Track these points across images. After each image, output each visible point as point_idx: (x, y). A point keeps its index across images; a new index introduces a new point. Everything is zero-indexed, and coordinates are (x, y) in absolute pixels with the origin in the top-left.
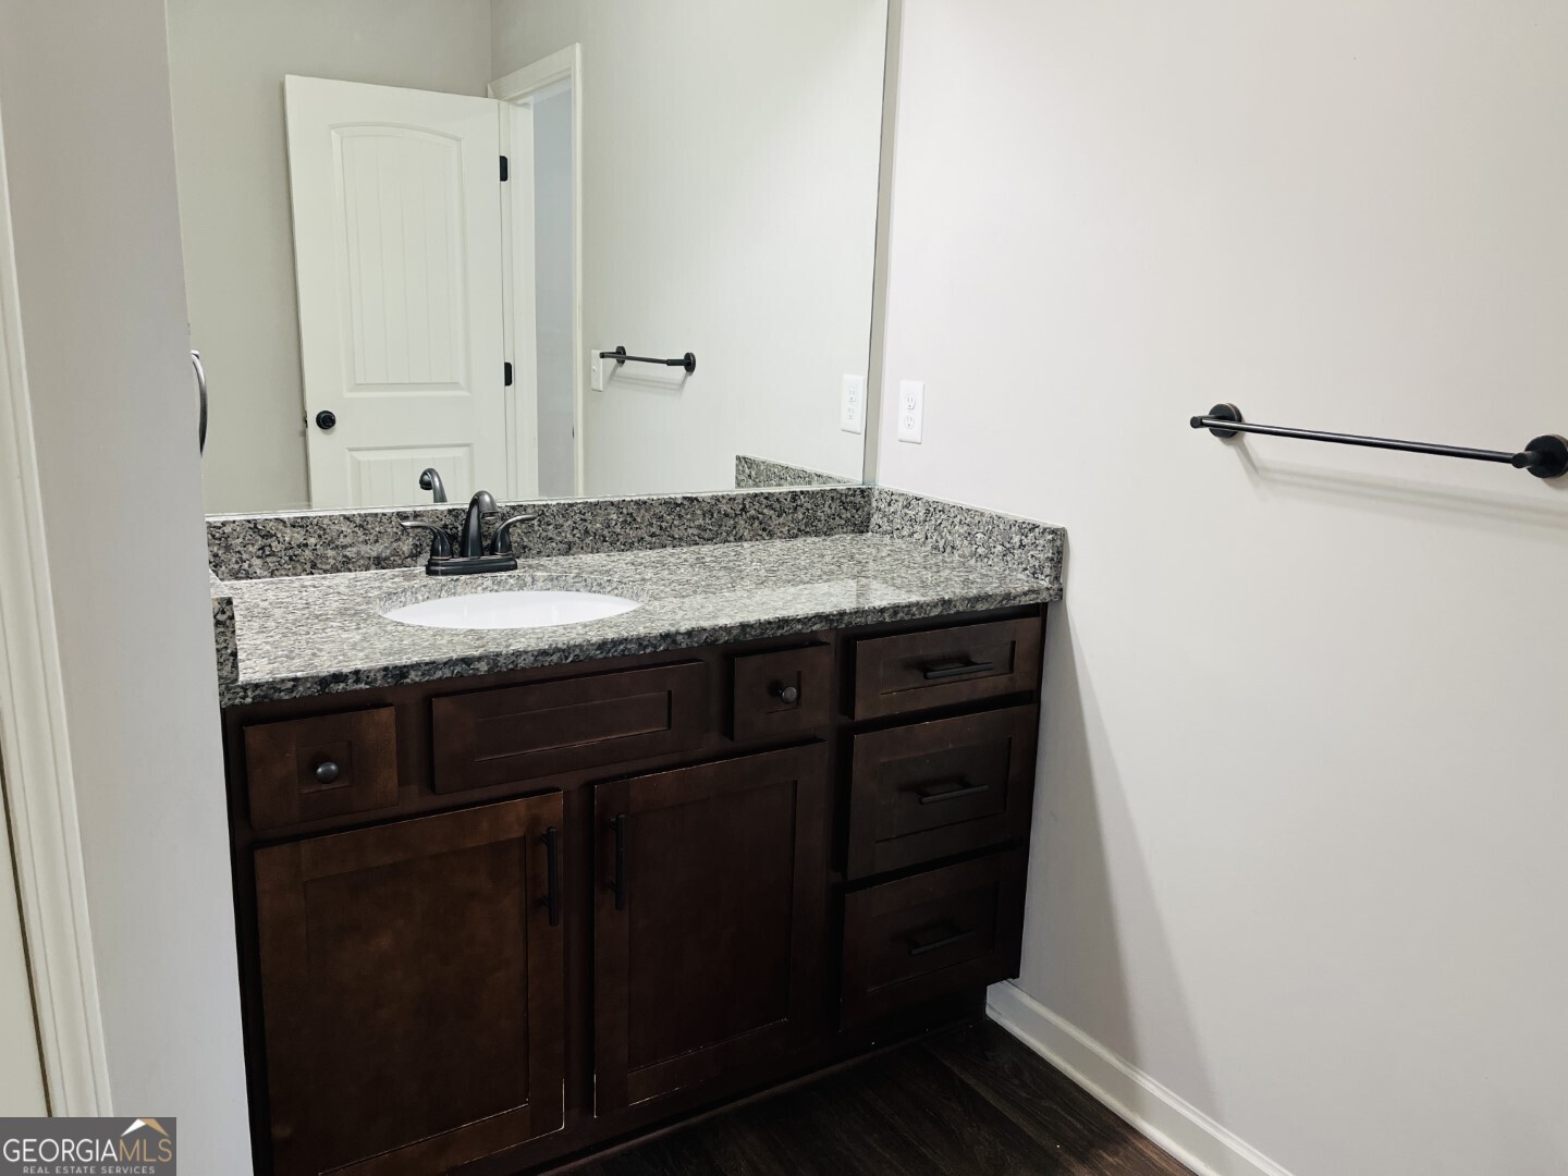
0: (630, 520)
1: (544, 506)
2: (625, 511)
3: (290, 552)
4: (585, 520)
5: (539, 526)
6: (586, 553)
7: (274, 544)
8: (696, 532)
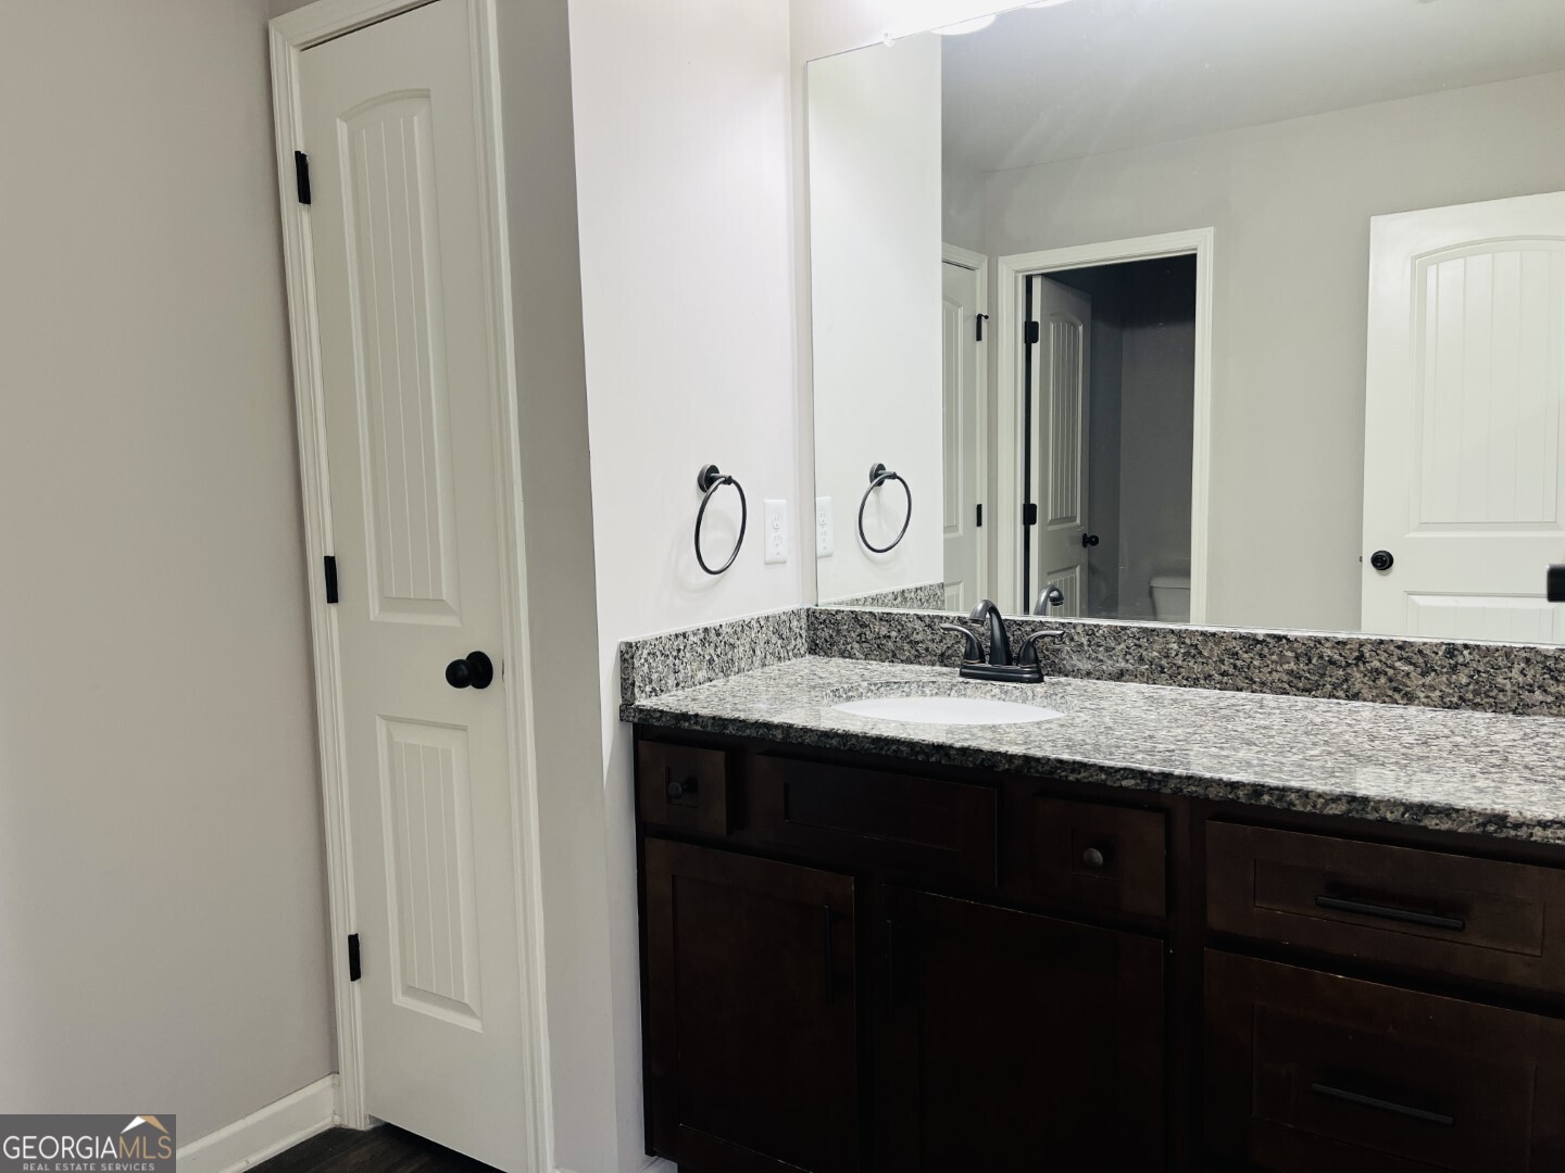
0: (1193, 652)
1: (1095, 626)
2: (1188, 641)
3: (878, 641)
4: (1140, 646)
5: (1089, 646)
6: (1141, 682)
7: (868, 633)
8: (1285, 678)
